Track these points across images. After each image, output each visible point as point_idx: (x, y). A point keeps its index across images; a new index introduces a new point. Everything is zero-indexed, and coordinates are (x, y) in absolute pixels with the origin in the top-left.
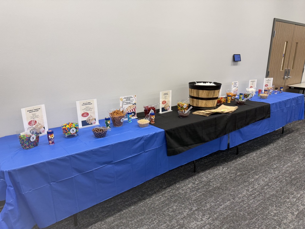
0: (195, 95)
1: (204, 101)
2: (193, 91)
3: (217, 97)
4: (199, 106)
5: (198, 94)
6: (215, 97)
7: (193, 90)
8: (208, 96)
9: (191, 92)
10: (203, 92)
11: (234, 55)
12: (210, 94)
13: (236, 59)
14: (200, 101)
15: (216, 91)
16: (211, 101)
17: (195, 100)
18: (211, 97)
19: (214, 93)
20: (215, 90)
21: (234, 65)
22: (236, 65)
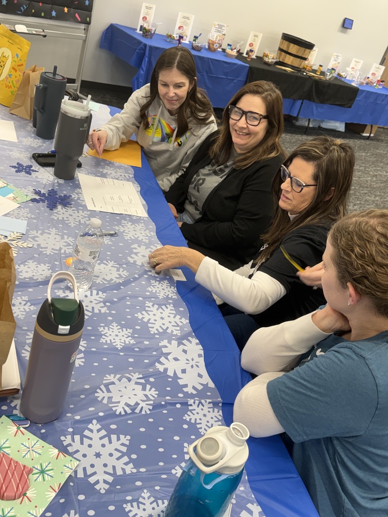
0: (285, 49)
1: (292, 58)
2: (284, 43)
3: (306, 57)
4: (285, 62)
5: (288, 47)
6: (304, 56)
7: (284, 41)
8: (298, 53)
9: (282, 44)
10: (294, 46)
11: (346, 18)
12: (300, 51)
13: (347, 24)
14: (288, 56)
15: (307, 50)
16: (299, 59)
17: (283, 53)
18: (300, 55)
19: (305, 51)
20: (308, 48)
21: (342, 32)
22: (345, 33)
